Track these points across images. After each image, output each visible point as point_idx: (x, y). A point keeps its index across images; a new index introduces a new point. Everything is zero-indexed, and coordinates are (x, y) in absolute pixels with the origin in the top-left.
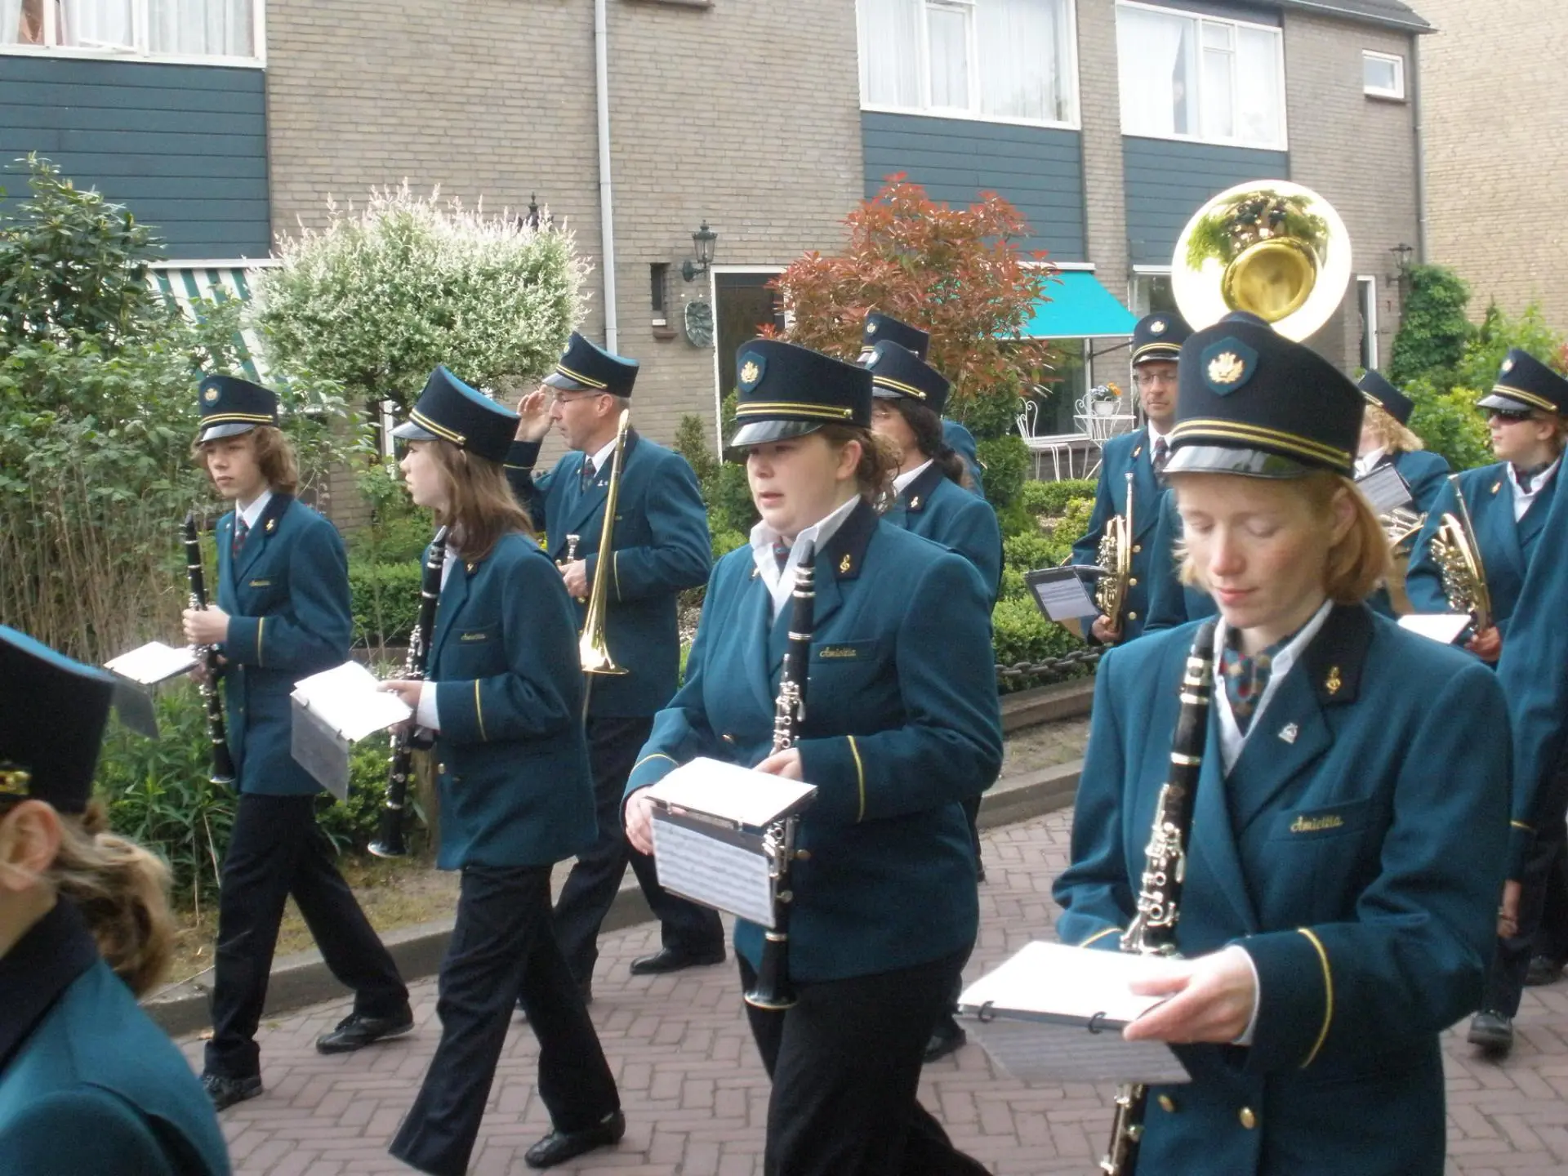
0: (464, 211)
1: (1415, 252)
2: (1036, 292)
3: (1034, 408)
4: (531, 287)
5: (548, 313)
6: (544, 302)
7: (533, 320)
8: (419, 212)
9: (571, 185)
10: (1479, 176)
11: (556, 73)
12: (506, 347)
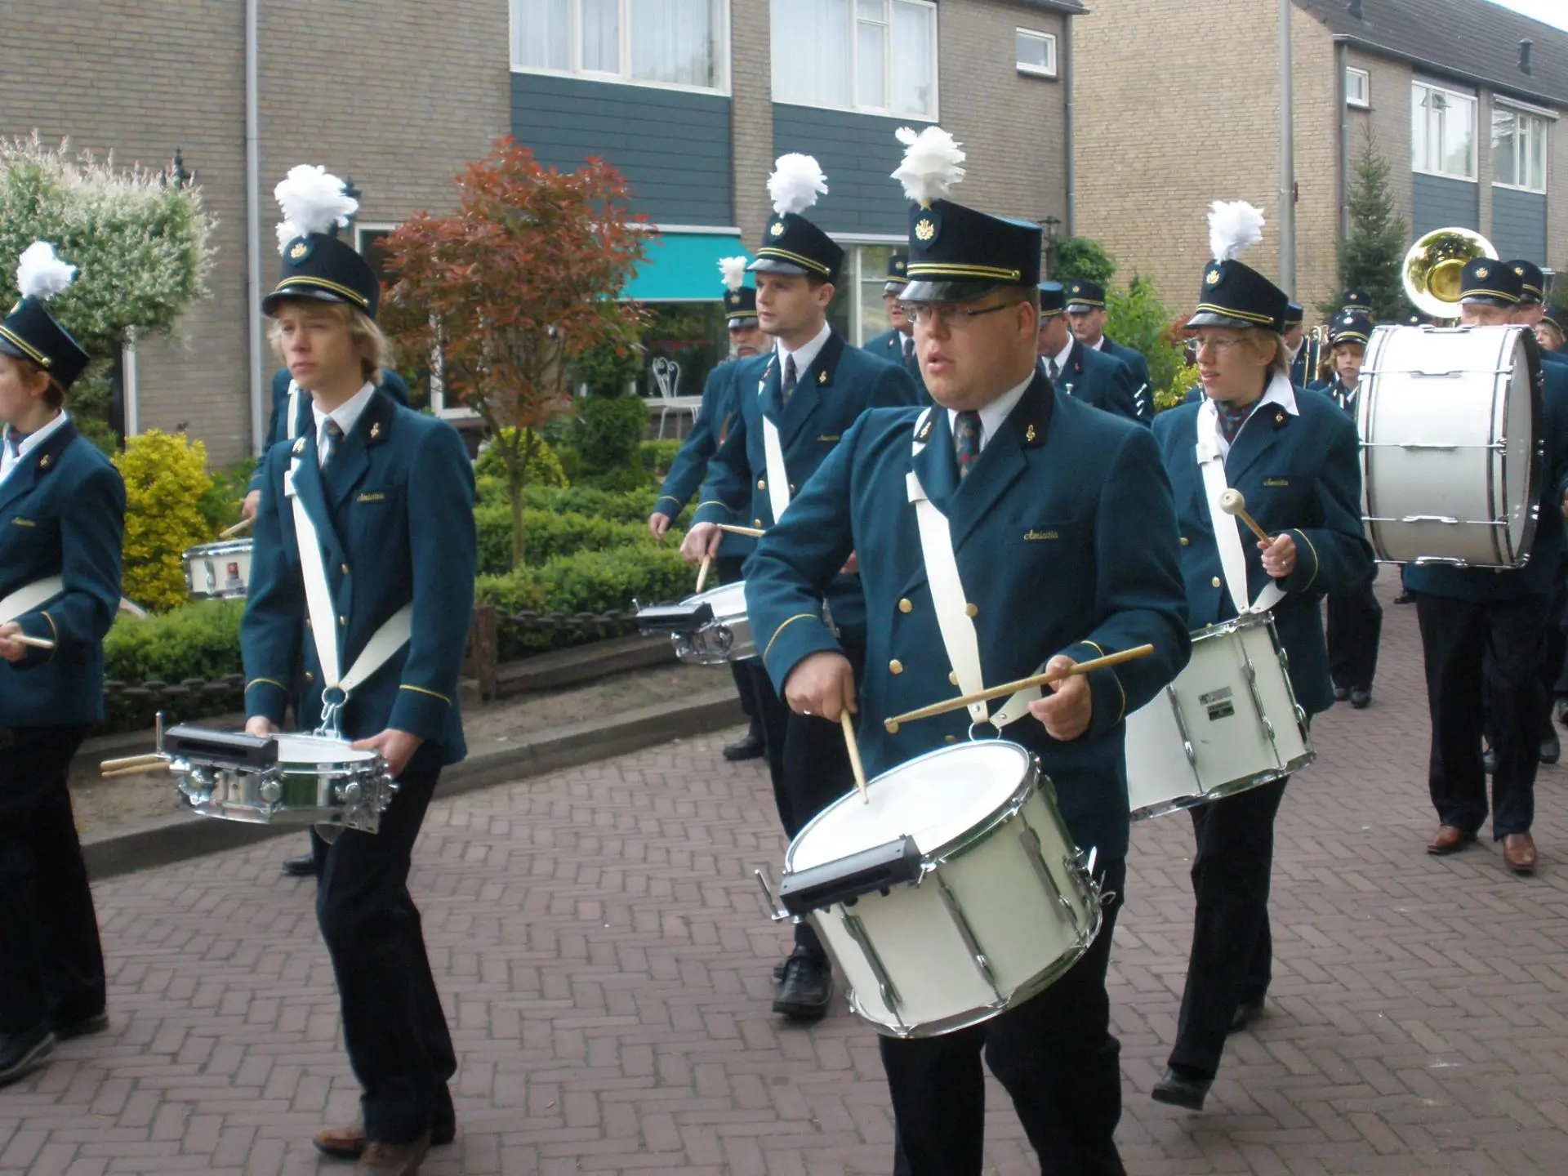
0: (94, 163)
1: (1063, 226)
2: (638, 253)
3: (676, 370)
4: (156, 240)
5: (173, 266)
6: (169, 254)
7: (157, 273)
8: (49, 164)
9: (218, 140)
10: (1131, 155)
11: (205, 28)
12: (131, 298)
